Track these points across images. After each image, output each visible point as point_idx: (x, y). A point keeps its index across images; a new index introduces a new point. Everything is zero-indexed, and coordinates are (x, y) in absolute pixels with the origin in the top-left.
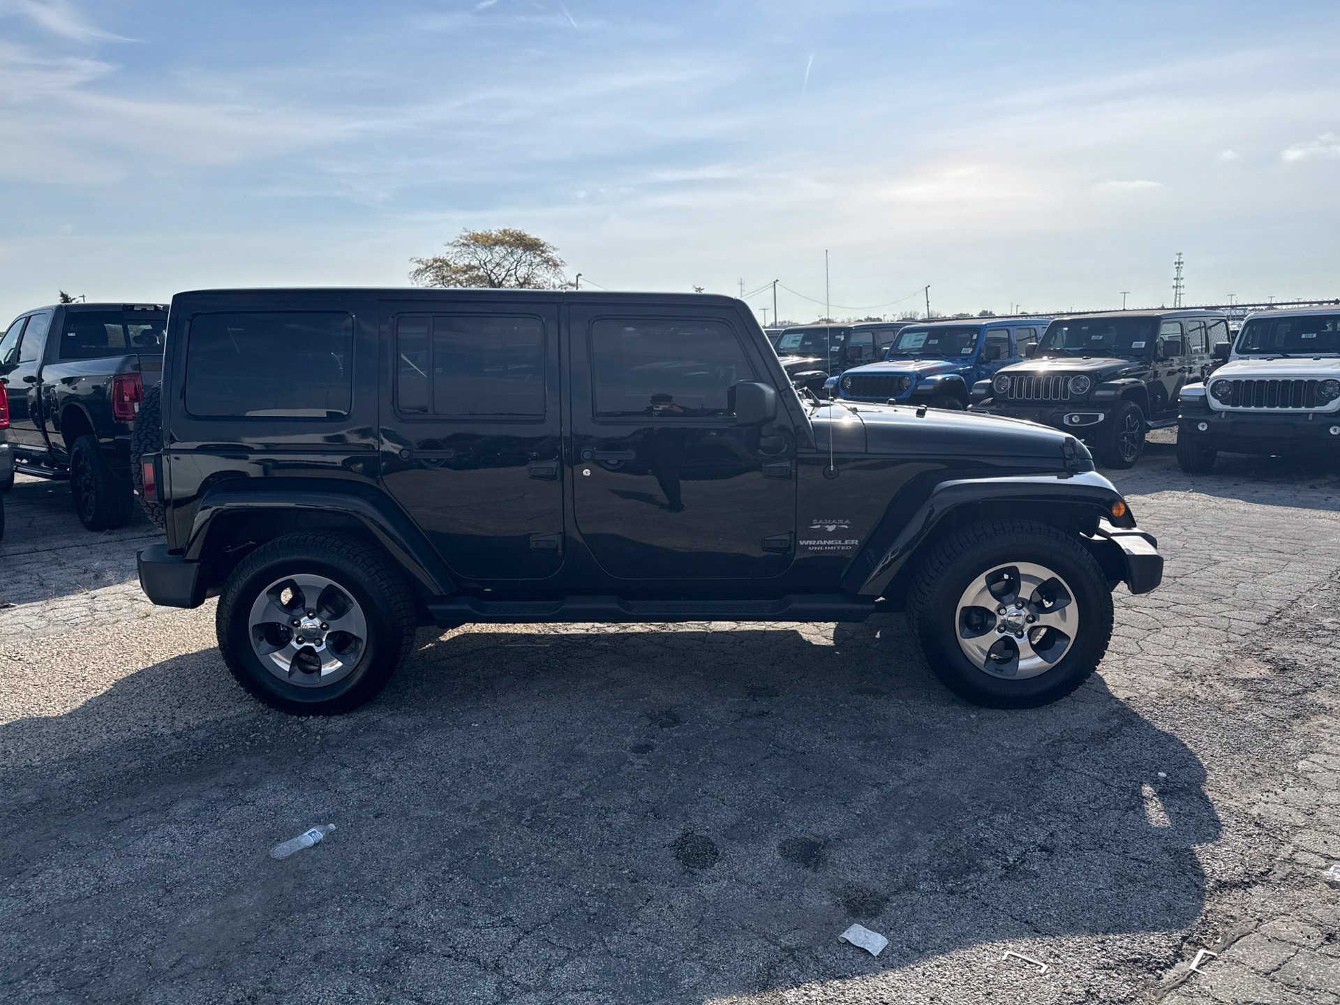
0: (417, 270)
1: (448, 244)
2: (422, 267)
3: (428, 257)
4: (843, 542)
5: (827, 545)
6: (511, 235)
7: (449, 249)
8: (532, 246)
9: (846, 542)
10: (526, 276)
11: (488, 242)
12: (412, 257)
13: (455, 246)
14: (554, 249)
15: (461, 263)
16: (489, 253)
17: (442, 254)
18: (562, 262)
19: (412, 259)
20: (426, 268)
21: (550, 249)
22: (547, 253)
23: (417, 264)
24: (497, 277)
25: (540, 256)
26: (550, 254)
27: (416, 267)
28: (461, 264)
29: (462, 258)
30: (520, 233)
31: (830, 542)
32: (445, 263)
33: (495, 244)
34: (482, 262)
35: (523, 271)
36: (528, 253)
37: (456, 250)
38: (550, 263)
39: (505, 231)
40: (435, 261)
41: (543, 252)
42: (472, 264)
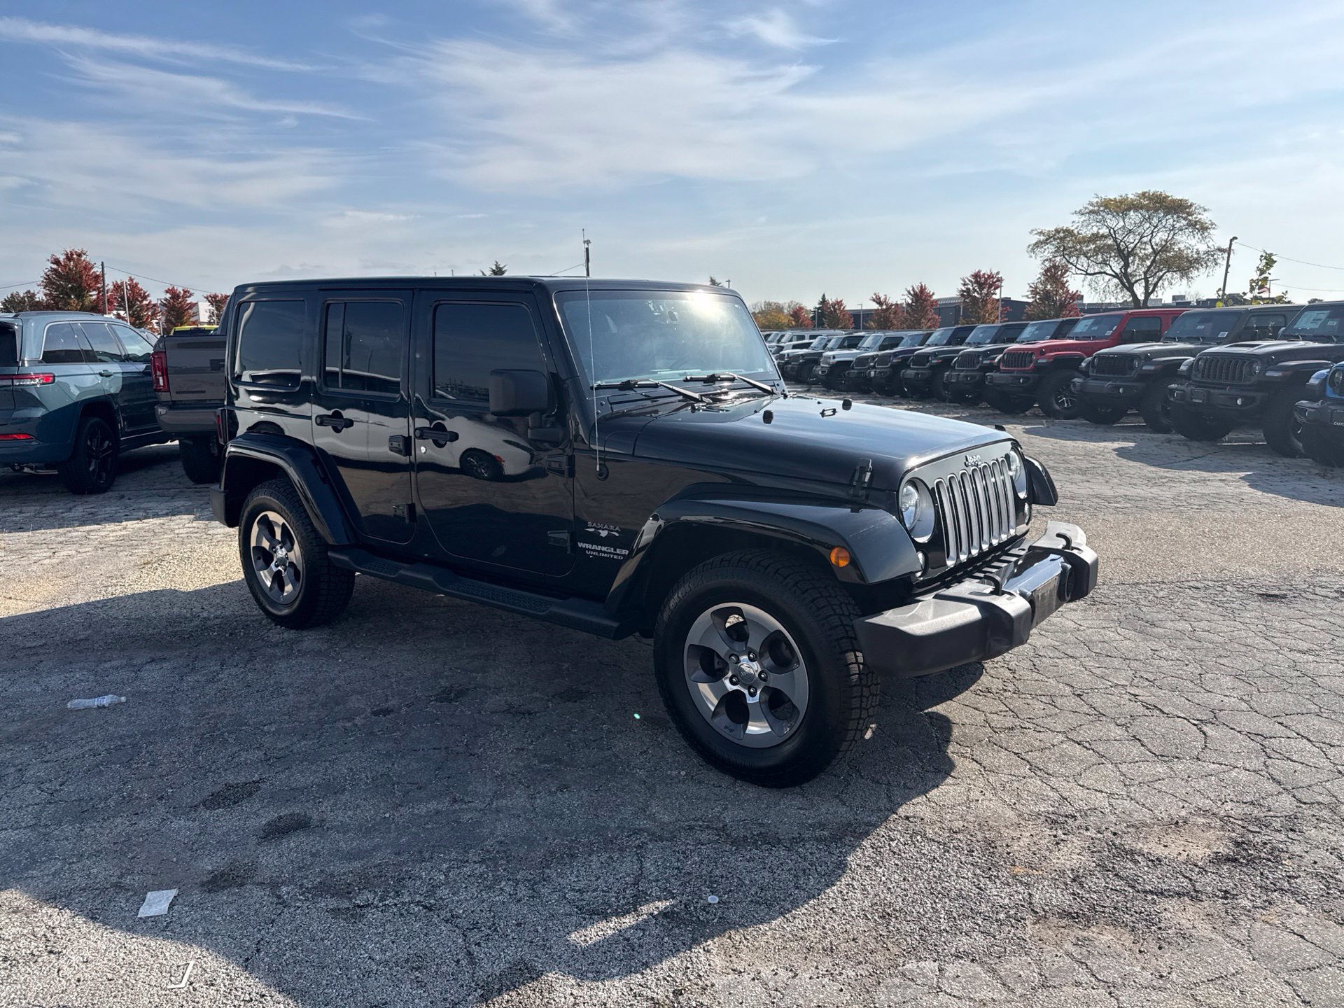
0: (1036, 243)
1: (1076, 213)
2: (1042, 238)
3: (1050, 227)
4: (615, 550)
5: (601, 551)
6: (1150, 199)
7: (1076, 218)
8: (1178, 208)
9: (618, 551)
10: (1163, 243)
11: (1121, 207)
12: (1034, 228)
13: (1082, 214)
14: (1205, 210)
15: (1087, 232)
16: (1121, 219)
17: (1066, 224)
18: (1212, 224)
19: (1032, 231)
20: (1047, 240)
21: (1201, 211)
22: (1195, 216)
23: (1037, 236)
24: (1127, 247)
25: (1185, 219)
26: (1199, 216)
27: (1035, 239)
28: (1089, 234)
29: (1090, 227)
30: (1161, 195)
31: (604, 549)
32: (1069, 232)
33: (1129, 209)
34: (1112, 231)
35: (1160, 237)
36: (1169, 216)
37: (1083, 218)
38: (1198, 226)
39: (1144, 194)
40: (1057, 231)
41: (1190, 214)
42: (1101, 232)
